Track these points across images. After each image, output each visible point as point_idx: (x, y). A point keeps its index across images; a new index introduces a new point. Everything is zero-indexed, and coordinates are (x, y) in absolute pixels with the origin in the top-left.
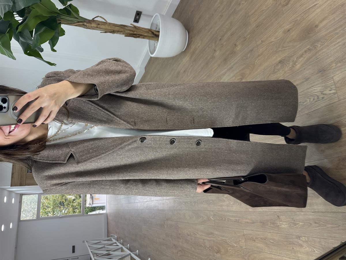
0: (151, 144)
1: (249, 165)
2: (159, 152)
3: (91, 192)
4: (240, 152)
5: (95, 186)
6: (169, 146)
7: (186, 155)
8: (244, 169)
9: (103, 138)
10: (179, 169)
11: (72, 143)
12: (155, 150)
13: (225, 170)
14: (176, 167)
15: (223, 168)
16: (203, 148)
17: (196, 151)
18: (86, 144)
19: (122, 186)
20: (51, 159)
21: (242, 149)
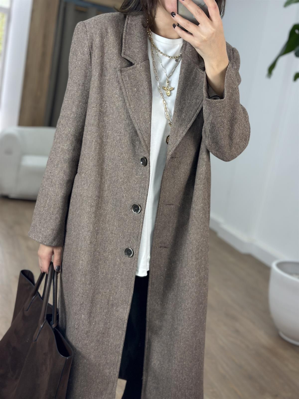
0: (137, 174)
1: (86, 334)
2: (121, 188)
3: (71, 86)
4: (108, 321)
5: (79, 92)
6: (130, 203)
7: (112, 230)
8: (81, 326)
9: (152, 107)
10: (93, 216)
11: (149, 65)
12: (125, 181)
13: (83, 291)
14: (96, 211)
15: (87, 289)
16: (120, 260)
17: (118, 248)
18: (145, 84)
19: (72, 129)
20: (127, 37)
21: (113, 327)
